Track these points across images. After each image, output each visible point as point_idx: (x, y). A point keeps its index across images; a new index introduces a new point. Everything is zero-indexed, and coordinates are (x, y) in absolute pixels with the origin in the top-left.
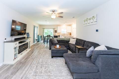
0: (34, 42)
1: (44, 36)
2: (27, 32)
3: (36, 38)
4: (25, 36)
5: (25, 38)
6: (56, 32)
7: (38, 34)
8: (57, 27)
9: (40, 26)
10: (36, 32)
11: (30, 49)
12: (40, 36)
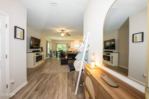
0: (47, 56)
1: (57, 51)
2: (41, 46)
3: (49, 53)
4: (40, 49)
5: (39, 51)
6: (69, 48)
7: (51, 49)
8: (70, 43)
9: (53, 40)
10: (48, 47)
11: (44, 61)
12: (53, 51)
